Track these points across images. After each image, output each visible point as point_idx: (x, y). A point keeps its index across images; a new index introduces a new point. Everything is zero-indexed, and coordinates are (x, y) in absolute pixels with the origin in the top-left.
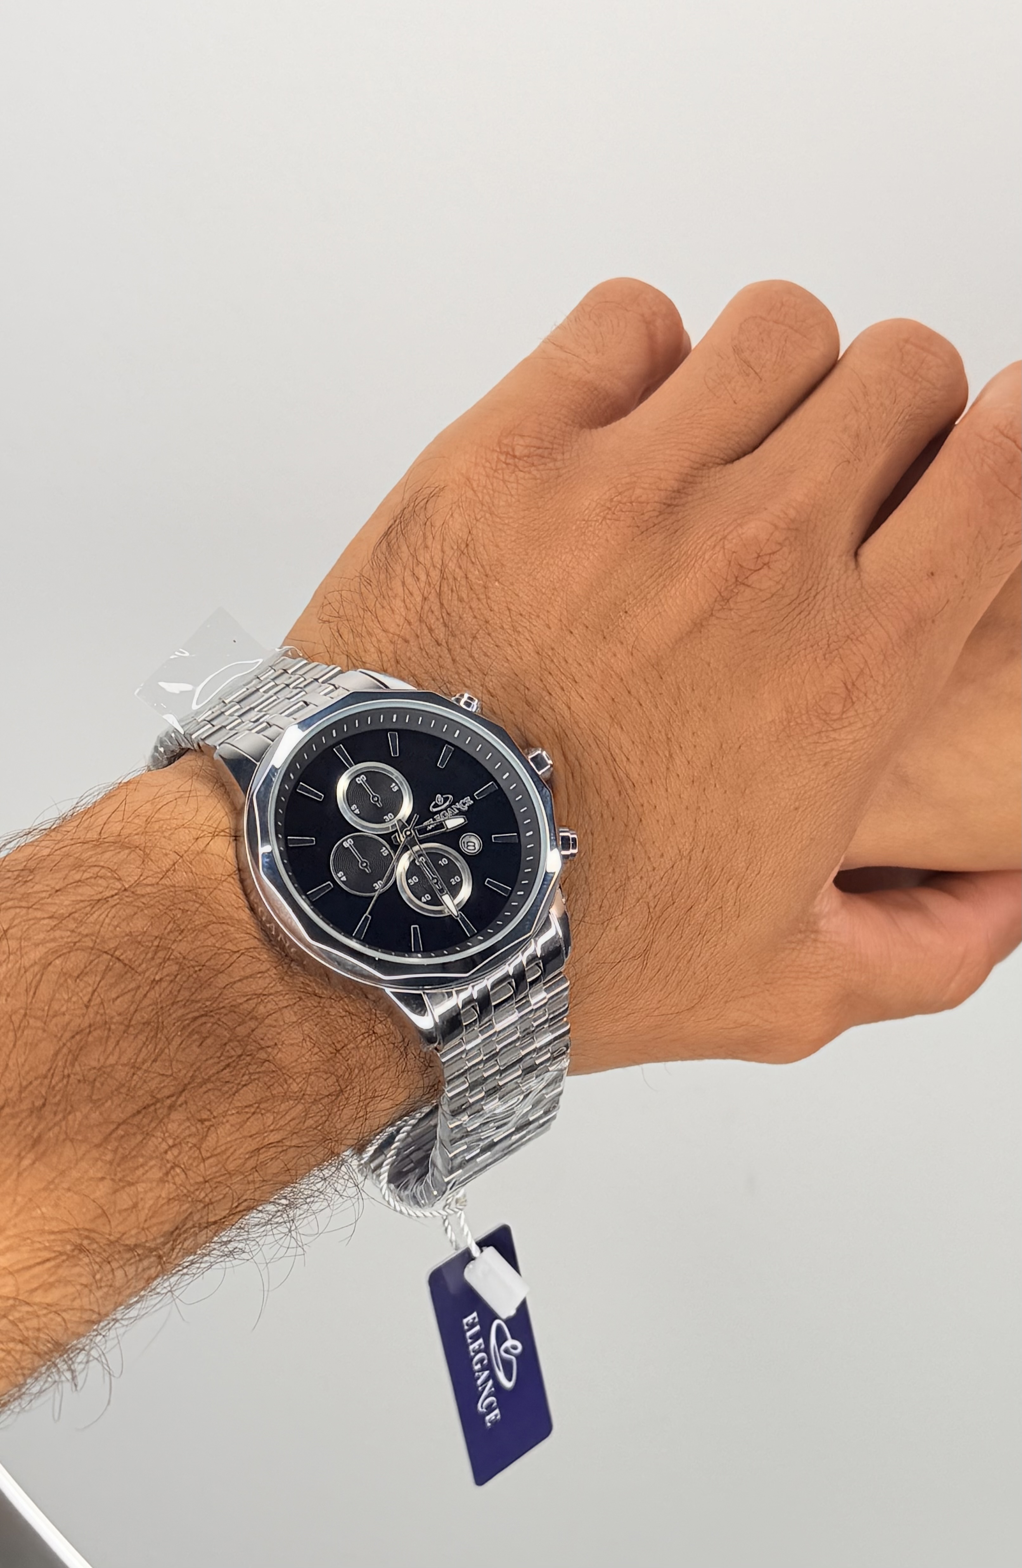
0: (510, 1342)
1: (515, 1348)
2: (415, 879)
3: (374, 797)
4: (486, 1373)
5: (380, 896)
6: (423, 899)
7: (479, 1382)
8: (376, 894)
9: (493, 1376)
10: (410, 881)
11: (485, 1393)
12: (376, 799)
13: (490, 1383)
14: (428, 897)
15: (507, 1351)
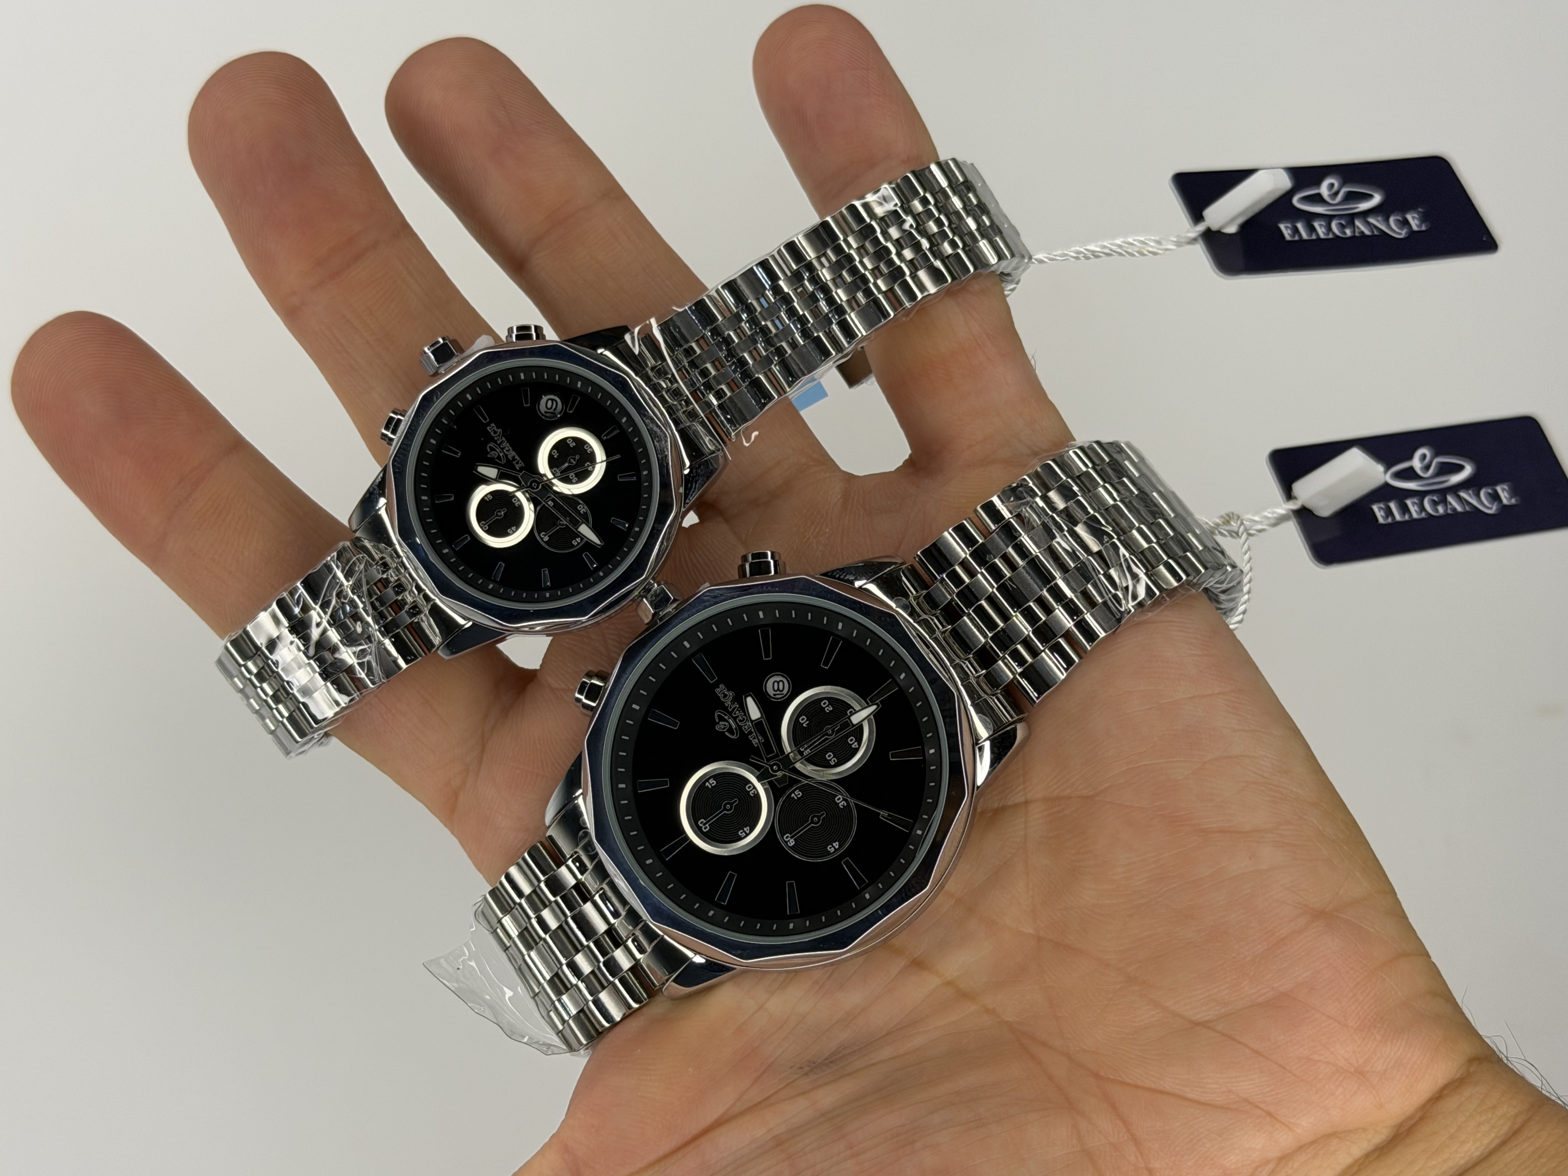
0: (1416, 463)
1: (1424, 457)
2: (829, 756)
3: (727, 809)
4: (1450, 499)
5: (852, 796)
6: (854, 746)
7: (1459, 509)
8: (852, 801)
9: (1455, 489)
10: (833, 763)
11: (1474, 502)
12: (728, 806)
13: (1463, 494)
14: (851, 740)
15: (1427, 468)
